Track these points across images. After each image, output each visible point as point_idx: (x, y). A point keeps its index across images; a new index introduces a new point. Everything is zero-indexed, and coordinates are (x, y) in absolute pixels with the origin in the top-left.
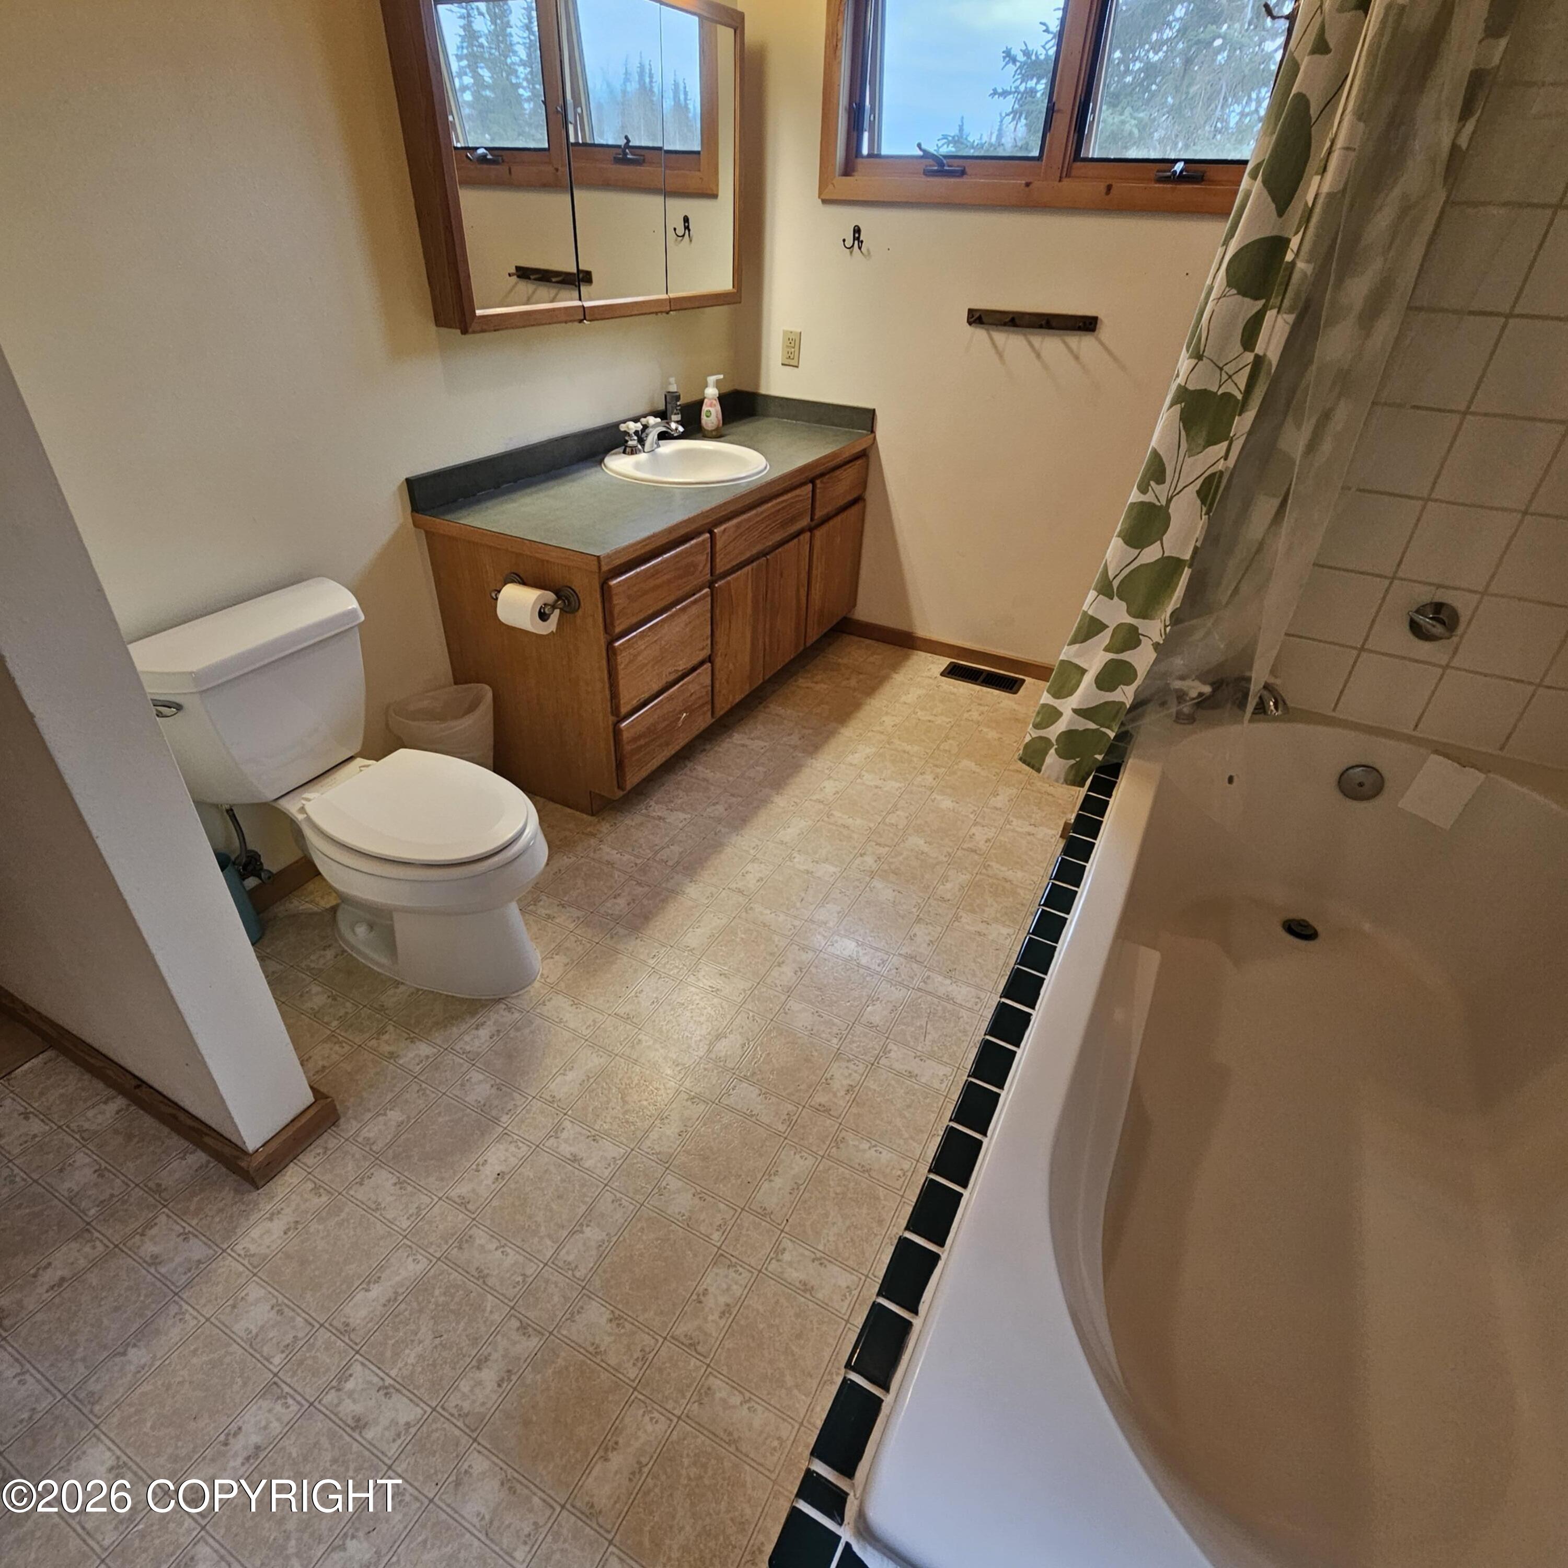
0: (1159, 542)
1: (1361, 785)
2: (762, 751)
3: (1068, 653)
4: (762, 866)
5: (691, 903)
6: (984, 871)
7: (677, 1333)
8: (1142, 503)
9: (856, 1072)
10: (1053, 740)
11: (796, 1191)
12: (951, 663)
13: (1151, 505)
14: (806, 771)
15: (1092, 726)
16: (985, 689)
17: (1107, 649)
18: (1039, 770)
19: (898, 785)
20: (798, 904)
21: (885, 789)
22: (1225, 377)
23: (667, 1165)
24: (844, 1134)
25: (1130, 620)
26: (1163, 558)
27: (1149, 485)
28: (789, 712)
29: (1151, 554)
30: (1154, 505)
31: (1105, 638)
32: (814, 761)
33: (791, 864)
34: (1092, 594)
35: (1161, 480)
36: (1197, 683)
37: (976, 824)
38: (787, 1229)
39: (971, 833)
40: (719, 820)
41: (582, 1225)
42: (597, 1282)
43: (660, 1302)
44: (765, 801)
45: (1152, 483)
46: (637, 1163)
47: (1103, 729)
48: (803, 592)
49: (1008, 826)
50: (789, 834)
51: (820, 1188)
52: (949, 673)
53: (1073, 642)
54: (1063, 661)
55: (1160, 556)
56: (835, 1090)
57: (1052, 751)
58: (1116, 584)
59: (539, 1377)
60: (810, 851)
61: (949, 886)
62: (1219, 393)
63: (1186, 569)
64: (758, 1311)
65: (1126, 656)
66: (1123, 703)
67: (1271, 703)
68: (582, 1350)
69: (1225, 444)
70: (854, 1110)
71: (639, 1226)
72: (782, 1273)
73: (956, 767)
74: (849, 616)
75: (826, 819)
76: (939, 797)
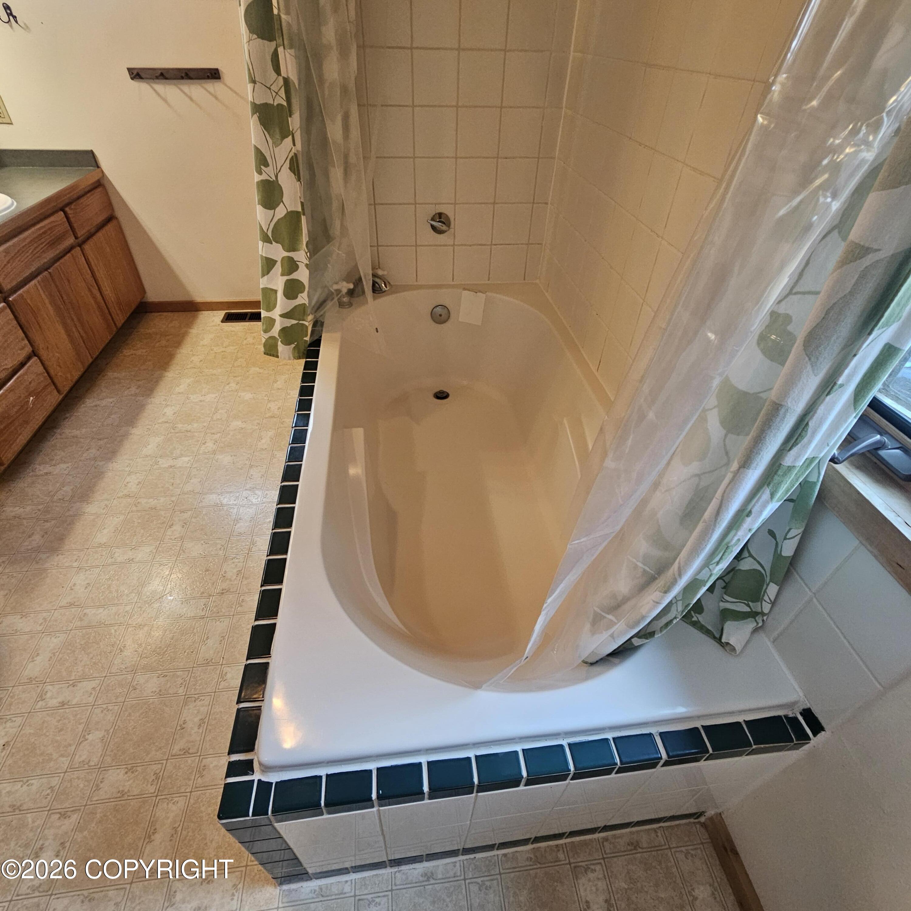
0: (282, 203)
1: (440, 315)
2: (112, 405)
3: (264, 283)
4: (138, 474)
5: (92, 517)
6: (282, 425)
7: (174, 752)
8: (262, 181)
9: (239, 562)
10: (276, 335)
11: (223, 641)
12: (226, 313)
13: (267, 181)
14: (149, 407)
15: (294, 322)
16: (252, 323)
17: (282, 275)
18: (277, 357)
19: (214, 396)
20: (171, 488)
21: (207, 401)
22: (274, 94)
23: (133, 672)
24: (242, 597)
25: (286, 254)
26: (288, 213)
27: (260, 168)
28: (124, 374)
29: (281, 212)
30: (269, 180)
31: (278, 268)
32: (152, 399)
33: (158, 466)
34: (261, 243)
35: (267, 165)
36: (345, 283)
37: (269, 401)
38: (224, 663)
39: (268, 407)
40: (95, 459)
41: (84, 736)
42: (108, 759)
43: (157, 744)
44: (126, 435)
45: (262, 167)
46: (111, 682)
47: (301, 322)
48: (96, 292)
49: (288, 396)
50: (151, 448)
51: (237, 632)
52: (226, 320)
53: (263, 275)
54: (263, 289)
55: (286, 212)
56: (229, 577)
57: (279, 343)
58: (270, 234)
59: (86, 833)
60: (169, 454)
61: (263, 441)
62: (275, 104)
63: (302, 216)
64: (221, 712)
65: (294, 276)
66: (305, 304)
67: (383, 285)
68: (112, 800)
69: (290, 137)
70: (245, 582)
71: (127, 713)
72: (229, 685)
73: (248, 373)
74: (143, 300)
75: (173, 431)
76: (243, 394)
